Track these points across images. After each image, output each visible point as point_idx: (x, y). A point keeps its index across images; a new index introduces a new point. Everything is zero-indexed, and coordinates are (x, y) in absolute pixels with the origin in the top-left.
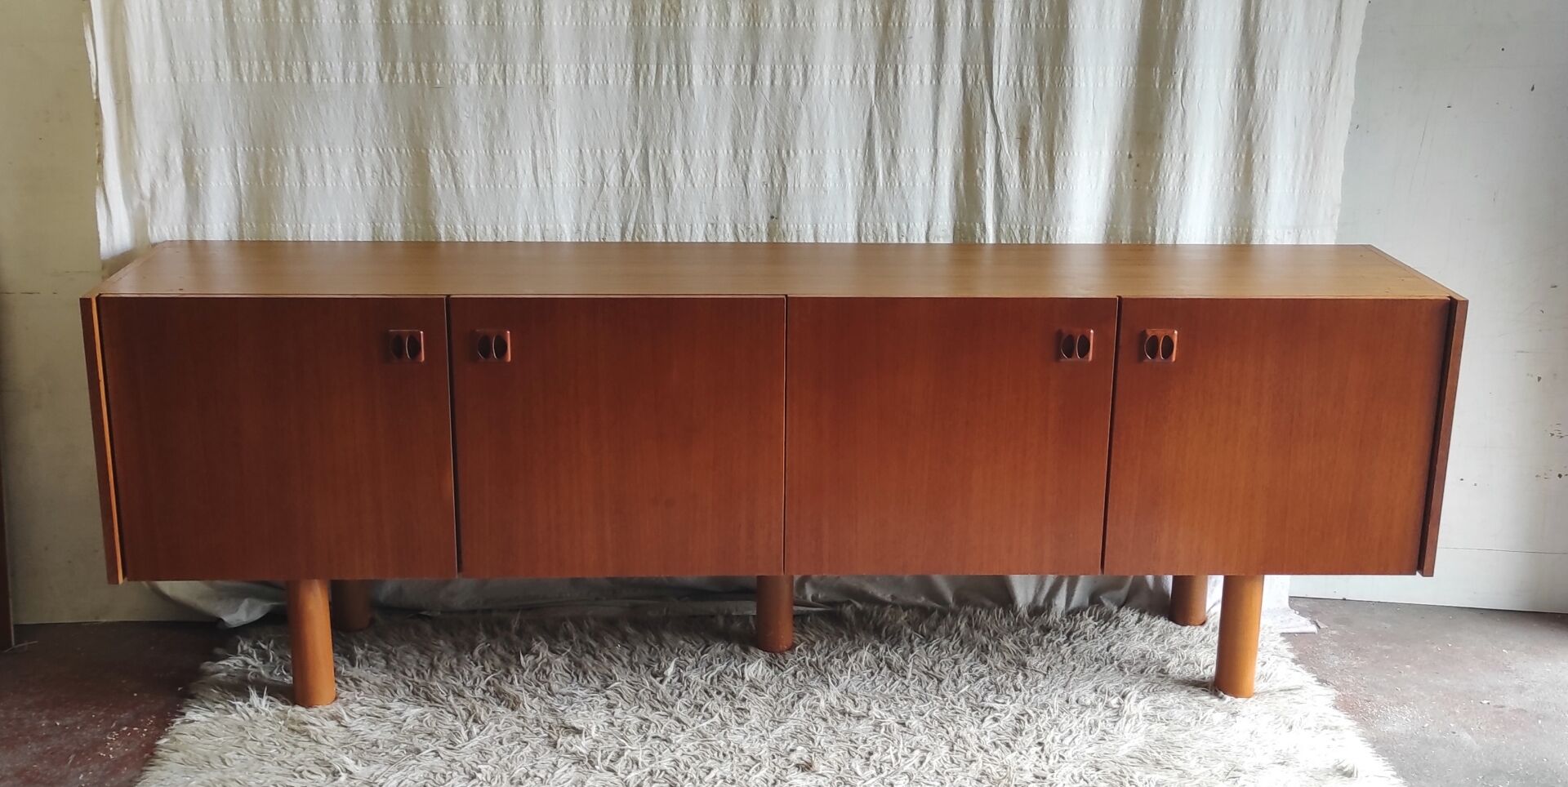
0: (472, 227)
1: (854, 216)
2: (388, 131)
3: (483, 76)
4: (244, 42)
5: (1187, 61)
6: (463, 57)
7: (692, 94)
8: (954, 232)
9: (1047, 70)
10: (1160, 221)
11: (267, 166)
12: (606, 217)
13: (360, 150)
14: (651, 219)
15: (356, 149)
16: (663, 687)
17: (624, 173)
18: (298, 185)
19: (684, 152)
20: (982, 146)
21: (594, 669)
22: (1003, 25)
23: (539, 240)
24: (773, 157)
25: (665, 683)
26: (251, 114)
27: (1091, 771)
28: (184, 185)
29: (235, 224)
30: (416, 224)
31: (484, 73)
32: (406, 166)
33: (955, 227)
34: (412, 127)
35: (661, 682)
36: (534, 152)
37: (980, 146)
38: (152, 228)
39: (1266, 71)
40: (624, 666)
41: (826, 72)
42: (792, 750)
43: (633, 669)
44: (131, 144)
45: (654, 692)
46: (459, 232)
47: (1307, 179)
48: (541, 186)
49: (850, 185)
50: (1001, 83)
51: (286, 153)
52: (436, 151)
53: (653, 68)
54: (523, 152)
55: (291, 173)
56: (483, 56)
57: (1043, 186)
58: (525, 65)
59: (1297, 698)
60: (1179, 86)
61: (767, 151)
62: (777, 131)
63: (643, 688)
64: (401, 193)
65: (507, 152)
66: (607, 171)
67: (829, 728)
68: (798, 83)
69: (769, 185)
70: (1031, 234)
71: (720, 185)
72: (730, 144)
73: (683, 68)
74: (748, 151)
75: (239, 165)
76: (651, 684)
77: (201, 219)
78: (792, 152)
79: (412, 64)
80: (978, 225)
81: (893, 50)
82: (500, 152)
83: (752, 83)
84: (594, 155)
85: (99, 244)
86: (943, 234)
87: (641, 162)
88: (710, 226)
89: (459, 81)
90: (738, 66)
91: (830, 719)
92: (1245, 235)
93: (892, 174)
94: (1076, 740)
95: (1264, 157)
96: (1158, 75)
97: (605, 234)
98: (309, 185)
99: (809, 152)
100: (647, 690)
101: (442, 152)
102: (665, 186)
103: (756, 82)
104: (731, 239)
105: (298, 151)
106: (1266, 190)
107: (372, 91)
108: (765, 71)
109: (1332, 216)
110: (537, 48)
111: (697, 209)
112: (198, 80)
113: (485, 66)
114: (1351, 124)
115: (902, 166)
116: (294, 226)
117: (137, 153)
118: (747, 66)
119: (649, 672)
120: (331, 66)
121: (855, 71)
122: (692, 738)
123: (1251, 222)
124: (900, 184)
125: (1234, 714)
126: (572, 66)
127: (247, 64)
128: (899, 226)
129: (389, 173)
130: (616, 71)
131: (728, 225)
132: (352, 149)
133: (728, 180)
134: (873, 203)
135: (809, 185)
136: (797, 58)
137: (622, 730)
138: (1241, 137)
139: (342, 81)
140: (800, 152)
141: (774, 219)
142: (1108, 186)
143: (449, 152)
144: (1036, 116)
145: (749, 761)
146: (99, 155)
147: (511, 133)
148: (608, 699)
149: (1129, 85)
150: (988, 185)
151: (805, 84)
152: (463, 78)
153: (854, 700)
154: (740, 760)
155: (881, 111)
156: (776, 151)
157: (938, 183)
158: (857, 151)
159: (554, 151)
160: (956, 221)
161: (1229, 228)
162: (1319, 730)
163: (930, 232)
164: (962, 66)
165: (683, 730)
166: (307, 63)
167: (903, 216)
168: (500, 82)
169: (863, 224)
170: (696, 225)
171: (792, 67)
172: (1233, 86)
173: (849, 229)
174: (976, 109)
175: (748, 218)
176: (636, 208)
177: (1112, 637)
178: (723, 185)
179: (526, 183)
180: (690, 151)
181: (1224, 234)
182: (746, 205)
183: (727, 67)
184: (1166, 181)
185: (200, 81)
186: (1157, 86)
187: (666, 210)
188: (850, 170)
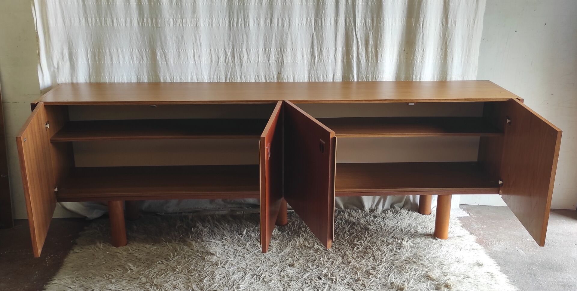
0: (172, 77)
1: (307, 72)
2: (142, 43)
3: (175, 23)
4: (89, 11)
5: (424, 16)
6: (168, 16)
7: (250, 29)
8: (343, 78)
9: (375, 19)
10: (415, 73)
11: (99, 56)
12: (220, 74)
13: (132, 50)
14: (235, 74)
15: (131, 50)
16: (242, 238)
17: (226, 58)
18: (110, 63)
19: (247, 50)
20: (352, 47)
21: (218, 232)
22: (359, 3)
23: (196, 81)
24: (278, 51)
25: (243, 237)
26: (92, 37)
27: (391, 265)
28: (69, 63)
29: (88, 77)
30: (152, 77)
31: (176, 22)
32: (148, 56)
33: (343, 76)
34: (150, 42)
35: (241, 237)
36: (194, 50)
37: (352, 46)
38: (58, 79)
39: (452, 19)
40: (228, 231)
41: (297, 21)
42: (287, 260)
43: (231, 232)
44: (49, 48)
45: (239, 240)
46: (167, 79)
47: (466, 58)
48: (196, 62)
49: (306, 61)
50: (359, 24)
51: (105, 51)
52: (159, 50)
53: (236, 20)
54: (190, 50)
55: (108, 59)
56: (175, 16)
57: (374, 61)
58: (190, 19)
59: (463, 239)
60: (421, 25)
61: (276, 49)
62: (280, 42)
63: (235, 239)
64: (147, 65)
65: (184, 50)
66: (220, 57)
67: (300, 252)
68: (287, 25)
69: (277, 62)
70: (370, 79)
71: (260, 62)
72: (263, 47)
73: (246, 20)
74: (269, 49)
75: (89, 56)
76: (238, 237)
77: (76, 75)
78: (285, 50)
79: (150, 19)
80: (351, 75)
81: (320, 13)
82: (182, 50)
83: (271, 25)
84: (215, 51)
85: (39, 84)
86: (339, 78)
87: (232, 53)
88: (256, 76)
89: (167, 25)
90: (266, 19)
91: (300, 249)
92: (444, 78)
93: (321, 57)
94: (386, 255)
95: (451, 50)
96: (414, 21)
97: (220, 80)
98: (114, 63)
99: (291, 49)
100: (236, 239)
101: (161, 50)
102: (240, 62)
103: (272, 25)
104: (264, 81)
105: (110, 51)
106: (452, 62)
107: (135, 29)
108: (275, 21)
109: (475, 71)
110: (194, 13)
111: (252, 71)
112: (73, 25)
113: (176, 20)
114: (482, 38)
115: (324, 54)
116: (109, 77)
117: (52, 51)
118: (269, 19)
119: (237, 233)
120: (121, 20)
121: (307, 21)
122: (252, 256)
123: (446, 73)
124: (323, 61)
125: (441, 245)
126: (207, 19)
127: (91, 19)
128: (323, 76)
129: (142, 58)
130: (222, 21)
131: (263, 76)
132: (129, 50)
133: (263, 60)
134: (314, 68)
135: (291, 61)
136: (287, 16)
137: (228, 253)
138: (443, 43)
139: (125, 25)
140: (288, 49)
141: (279, 73)
142: (396, 61)
143: (164, 50)
144: (371, 36)
145: (272, 264)
146: (38, 52)
147: (186, 44)
148: (223, 243)
149: (404, 25)
150: (354, 61)
151: (290, 25)
152: (168, 24)
153: (309, 242)
154: (269, 263)
155: (316, 35)
156: (280, 49)
157: (337, 61)
158: (308, 49)
159: (201, 50)
160: (343, 74)
161: (439, 76)
162: (471, 250)
163: (334, 78)
164: (345, 18)
165: (249, 253)
166: (112, 19)
167: (325, 72)
168: (181, 25)
169: (311, 75)
170: (251, 76)
171: (285, 19)
172: (440, 25)
173: (305, 77)
174: (350, 33)
175: (270, 73)
176: (230, 70)
177: (398, 219)
178: (261, 62)
179: (191, 62)
180: (249, 50)
181: (437, 77)
182: (269, 68)
183: (262, 19)
184: (417, 58)
185: (74, 25)
186: (414, 25)
187: (241, 71)
188: (306, 56)
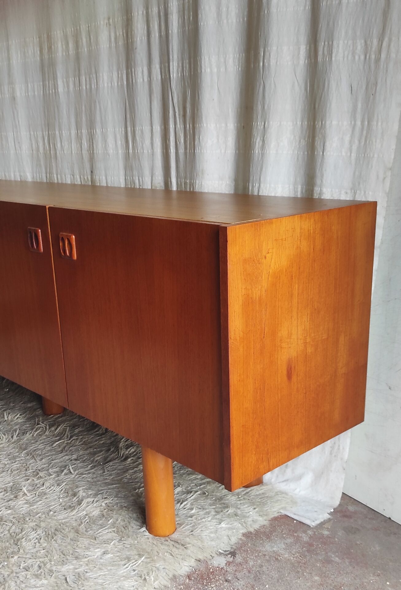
7: (59, 97)
12: (41, 170)
14: (53, 172)
20: (169, 123)
22: (173, 31)
24: (89, 134)
33: (164, 181)
36: (14, 133)
39: (325, 43)
41: (105, 78)
48: (17, 152)
49: (120, 152)
50: (174, 76)
53: (47, 84)
54: (10, 134)
57: (192, 151)
58: (7, 86)
61: (87, 131)
62: (89, 118)
66: (39, 144)
68: (94, 87)
69: (89, 152)
70: (188, 185)
71: (73, 152)
73: (56, 82)
74: (81, 131)
78: (94, 131)
80: (169, 180)
81: (130, 59)
83: (79, 88)
87: (48, 140)
88: (72, 176)
90: (74, 79)
93: (135, 144)
95: (323, 123)
96: (253, 58)
97: (41, 178)
102: (55, 152)
104: (80, 183)
106: (323, 153)
108: (83, 80)
110: (9, 76)
111: (67, 166)
115: (138, 139)
118: (77, 78)
121: (118, 77)
123: (313, 181)
126: (22, 85)
128: (139, 180)
130: (37, 87)
131: (78, 176)
133: (76, 149)
134: (129, 164)
136: (93, 70)
141: (92, 172)
144: (189, 98)
149: (242, 69)
150: (172, 151)
151: (97, 86)
155: (129, 103)
156: (90, 131)
157: (154, 151)
158: (122, 129)
159: (20, 133)
160: (164, 178)
163: (153, 183)
164: (160, 65)
167: (140, 173)
169: (127, 178)
170: (67, 174)
171: (92, 76)
173: (121, 181)
174: (167, 96)
175: (84, 172)
176: (48, 165)
179: (12, 151)
182: (83, 164)
183: (71, 79)
184: (254, 145)
186: (252, 66)
187: (56, 166)
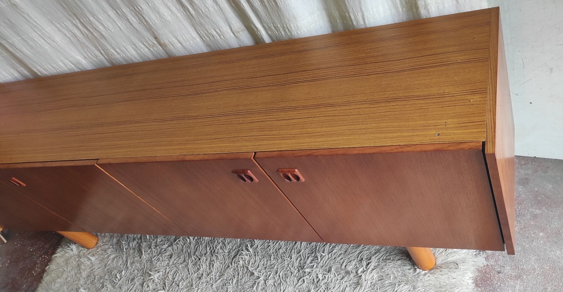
0: (43, 67)
1: (192, 29)
8: (246, 28)
10: (350, 10)
19: (95, 18)
33: (244, 25)
36: (37, 33)
46: (42, 71)
49: (179, 15)
57: (272, 3)
65: (27, 36)
66: (74, 32)
69: (142, 24)
70: (280, 29)
71: (122, 28)
78: (140, 8)
82: (24, 37)
84: (62, 26)
87: (82, 26)
88: (133, 46)
93: (195, 7)
99: (147, 5)
102: (99, 33)
115: (197, 2)
124: (203, 12)
128: (215, 31)
131: (140, 44)
133: (124, 25)
134: (196, 22)
135: (159, 21)
140: (143, 7)
141: (156, 38)
147: (21, 28)
150: (244, 5)
156: (133, 8)
159: (45, 30)
169: (199, 32)
170: (127, 47)
173: (194, 35)
175: (145, 39)
176: (98, 45)
179: (47, 47)
182: (140, 34)
187: (109, 43)
188: (174, 8)
